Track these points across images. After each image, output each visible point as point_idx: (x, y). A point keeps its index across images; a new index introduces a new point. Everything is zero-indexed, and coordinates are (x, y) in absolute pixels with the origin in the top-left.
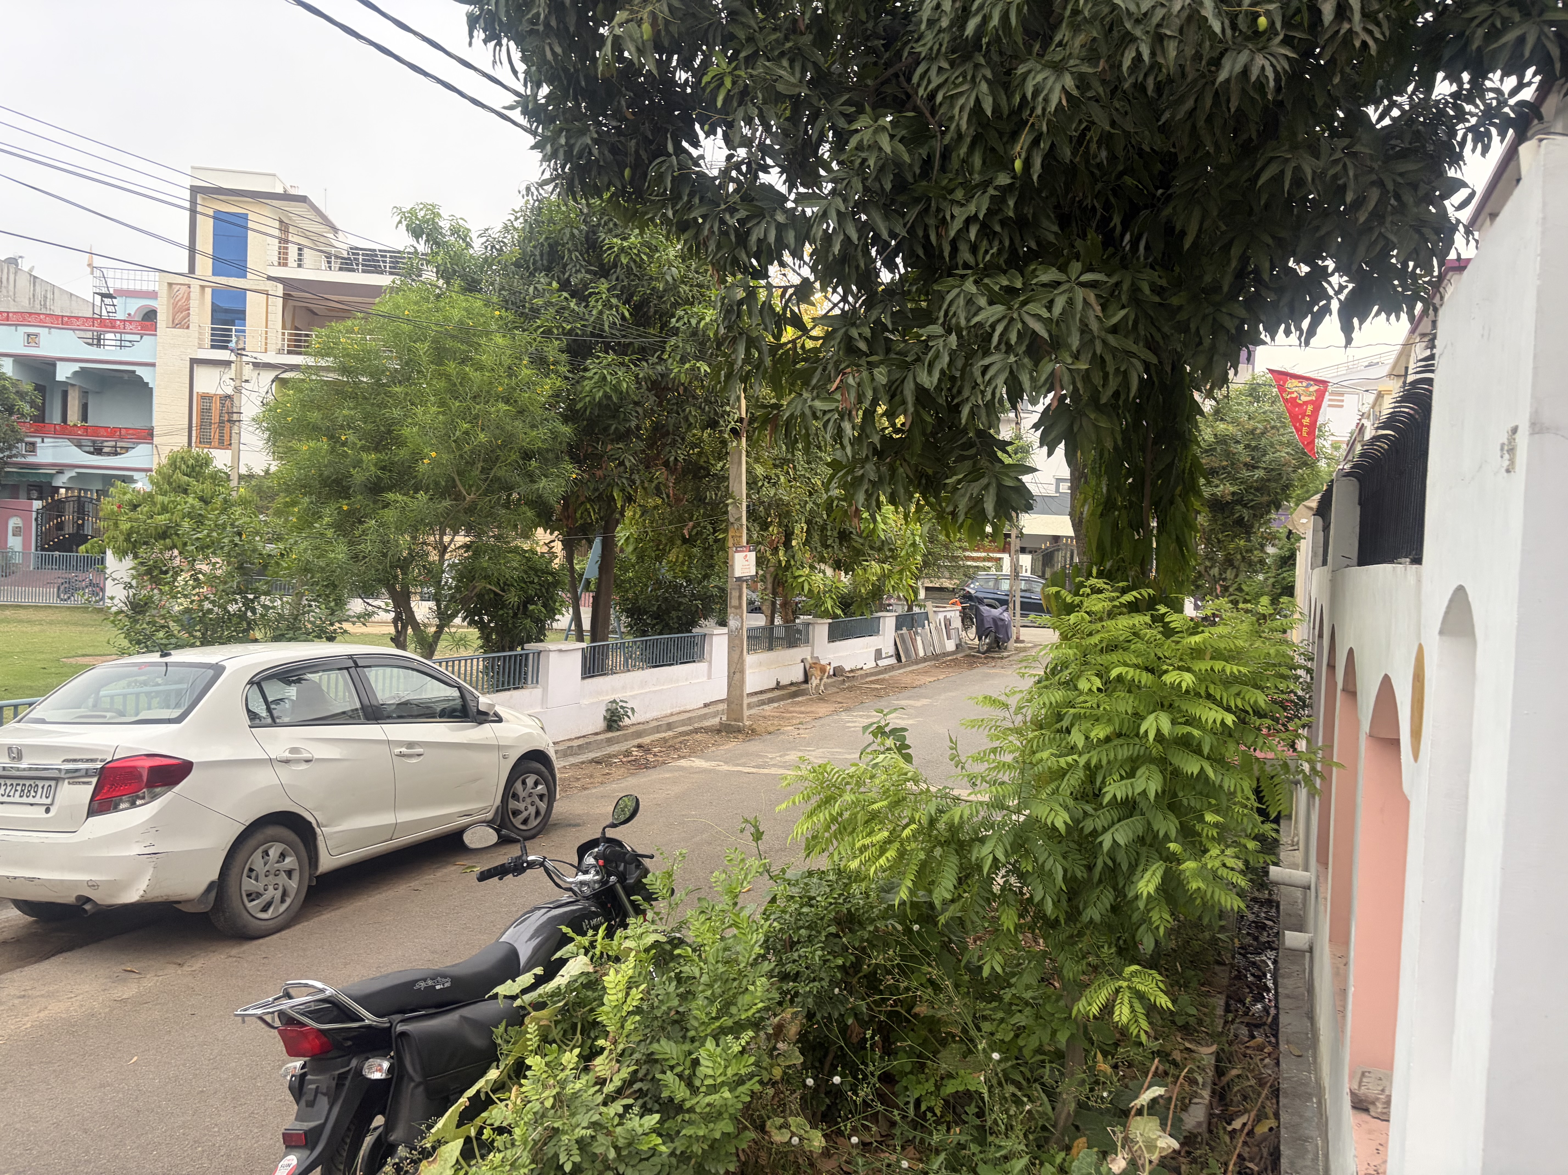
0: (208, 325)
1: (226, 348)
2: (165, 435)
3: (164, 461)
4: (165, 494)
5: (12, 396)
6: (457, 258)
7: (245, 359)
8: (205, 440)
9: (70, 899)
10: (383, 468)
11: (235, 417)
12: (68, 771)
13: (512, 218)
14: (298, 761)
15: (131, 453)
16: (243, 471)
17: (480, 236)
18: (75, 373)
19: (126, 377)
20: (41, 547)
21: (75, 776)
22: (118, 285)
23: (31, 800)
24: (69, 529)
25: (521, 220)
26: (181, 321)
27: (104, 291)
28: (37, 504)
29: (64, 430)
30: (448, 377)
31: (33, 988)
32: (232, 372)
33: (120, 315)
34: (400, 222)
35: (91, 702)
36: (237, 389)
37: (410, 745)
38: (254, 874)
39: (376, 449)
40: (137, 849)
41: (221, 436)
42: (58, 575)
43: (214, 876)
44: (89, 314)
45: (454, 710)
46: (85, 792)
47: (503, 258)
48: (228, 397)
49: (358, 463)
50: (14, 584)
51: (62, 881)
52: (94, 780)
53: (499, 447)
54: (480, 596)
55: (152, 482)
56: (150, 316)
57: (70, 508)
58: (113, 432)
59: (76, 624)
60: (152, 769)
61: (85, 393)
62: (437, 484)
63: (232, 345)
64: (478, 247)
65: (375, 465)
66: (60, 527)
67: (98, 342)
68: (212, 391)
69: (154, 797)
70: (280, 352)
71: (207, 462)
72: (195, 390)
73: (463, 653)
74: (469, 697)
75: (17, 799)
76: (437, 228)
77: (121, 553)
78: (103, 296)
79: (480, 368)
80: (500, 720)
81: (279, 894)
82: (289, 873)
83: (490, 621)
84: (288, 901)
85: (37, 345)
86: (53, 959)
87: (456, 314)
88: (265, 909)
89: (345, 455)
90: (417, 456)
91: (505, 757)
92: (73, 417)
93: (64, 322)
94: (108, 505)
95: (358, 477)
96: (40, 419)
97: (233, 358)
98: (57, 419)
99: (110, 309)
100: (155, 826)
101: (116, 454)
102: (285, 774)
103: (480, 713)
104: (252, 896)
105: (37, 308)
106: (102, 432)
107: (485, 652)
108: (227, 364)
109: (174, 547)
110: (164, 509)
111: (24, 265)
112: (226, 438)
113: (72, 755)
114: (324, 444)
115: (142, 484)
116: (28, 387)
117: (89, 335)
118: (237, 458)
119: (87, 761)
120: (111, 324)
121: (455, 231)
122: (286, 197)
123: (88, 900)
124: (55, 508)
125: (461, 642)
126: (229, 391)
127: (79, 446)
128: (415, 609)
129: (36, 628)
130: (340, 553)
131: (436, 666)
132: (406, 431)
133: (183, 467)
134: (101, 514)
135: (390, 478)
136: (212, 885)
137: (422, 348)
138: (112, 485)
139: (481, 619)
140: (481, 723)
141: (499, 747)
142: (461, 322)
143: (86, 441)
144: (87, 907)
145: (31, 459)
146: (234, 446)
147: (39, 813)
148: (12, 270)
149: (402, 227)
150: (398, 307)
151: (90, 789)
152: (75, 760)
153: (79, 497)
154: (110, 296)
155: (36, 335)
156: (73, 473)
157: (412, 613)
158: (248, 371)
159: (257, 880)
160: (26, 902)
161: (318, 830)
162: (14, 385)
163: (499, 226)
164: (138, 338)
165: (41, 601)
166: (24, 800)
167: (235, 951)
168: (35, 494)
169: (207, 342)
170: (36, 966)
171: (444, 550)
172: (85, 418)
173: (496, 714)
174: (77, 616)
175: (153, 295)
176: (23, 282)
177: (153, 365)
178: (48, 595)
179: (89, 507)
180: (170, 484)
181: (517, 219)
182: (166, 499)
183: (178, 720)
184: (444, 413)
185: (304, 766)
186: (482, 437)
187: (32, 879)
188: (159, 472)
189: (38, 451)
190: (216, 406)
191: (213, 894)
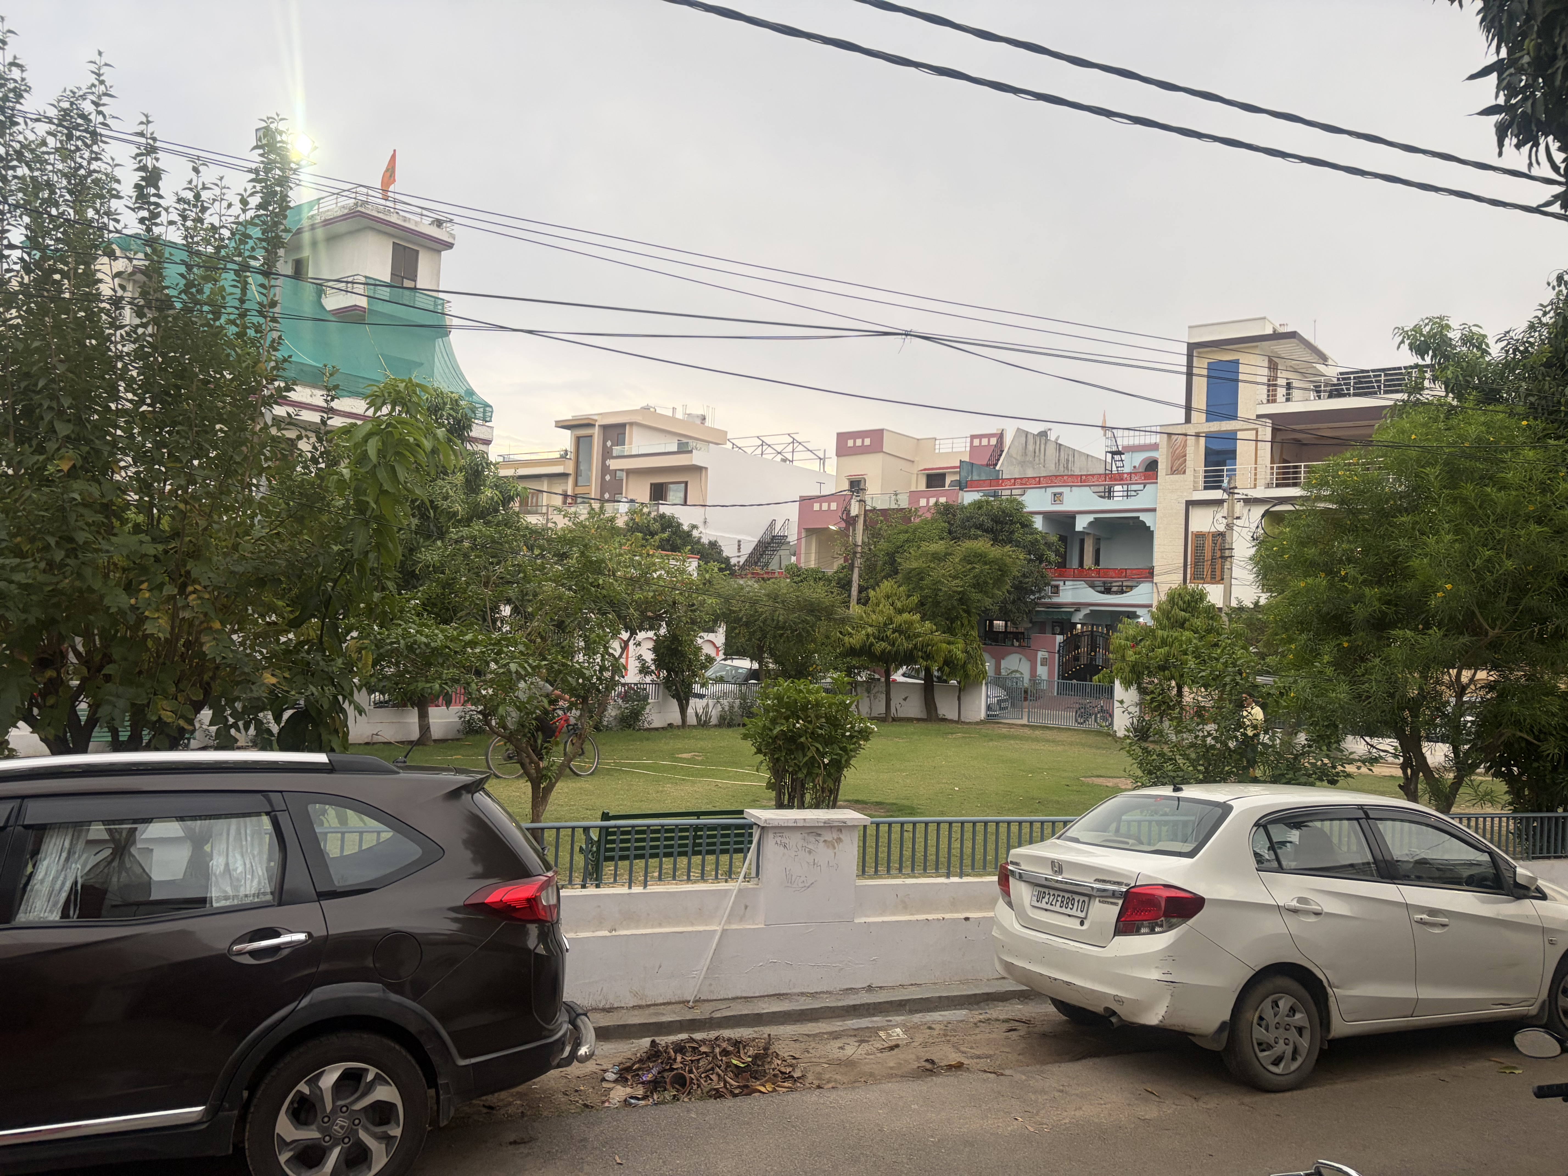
0: (1201, 469)
1: (1219, 487)
2: (1166, 573)
3: (1163, 598)
4: (1163, 628)
5: (1042, 547)
6: (1470, 368)
7: (1236, 496)
8: (1198, 576)
9: (1100, 1009)
10: (1388, 603)
11: (1227, 553)
12: (1099, 890)
13: (1540, 313)
14: (1307, 912)
15: (1135, 591)
16: (1234, 604)
17: (1500, 340)
18: (1091, 523)
19: (1131, 522)
20: (1062, 676)
21: (1106, 896)
22: (1126, 443)
23: (1068, 911)
24: (1084, 660)
25: (1552, 314)
26: (1178, 468)
27: (1114, 449)
28: (1059, 638)
29: (1081, 574)
30: (1464, 501)
31: (1069, 1086)
32: (1224, 510)
33: (1127, 469)
34: (1402, 342)
35: (1113, 826)
36: (1230, 527)
37: (1433, 912)
38: (1264, 1023)
39: (1379, 583)
40: (1155, 975)
41: (1213, 571)
42: (1075, 700)
43: (1227, 1017)
44: (1102, 471)
45: (1485, 879)
46: (1111, 912)
47: (1531, 361)
48: (1222, 535)
49: (1359, 599)
50: (1041, 707)
51: (1093, 991)
52: (1120, 902)
53: (1530, 573)
54: (1508, 745)
55: (1153, 617)
56: (1152, 466)
57: (1085, 641)
58: (1121, 572)
59: (1090, 746)
60: (1169, 899)
61: (1098, 540)
62: (1452, 618)
63: (1225, 484)
64: (1496, 351)
65: (1379, 599)
66: (1076, 658)
67: (1109, 494)
68: (1205, 529)
69: (1171, 927)
70: (1269, 486)
71: (1202, 596)
72: (1191, 529)
73: (1489, 810)
74: (1503, 866)
75: (1057, 908)
76: (1448, 342)
77: (1127, 684)
78: (1113, 453)
79: (1504, 487)
80: (1544, 897)
81: (1289, 1050)
82: (1300, 1030)
83: (1521, 774)
84: (1300, 1060)
85: (1061, 502)
86: (1084, 1061)
87: (1473, 431)
88: (1277, 1062)
89: (1347, 591)
90: (1427, 590)
91: (1551, 942)
92: (1088, 561)
93: (1082, 480)
94: (1117, 639)
95: (1360, 612)
96: (1062, 565)
97: (1226, 496)
98: (1075, 564)
99: (1119, 464)
100: (1170, 955)
101: (1122, 592)
102: (1293, 924)
103: (1517, 885)
104: (1264, 1046)
105: (1062, 471)
106: (1111, 573)
107: (1515, 811)
108: (1219, 503)
109: (1172, 677)
110: (1164, 643)
111: (1052, 436)
112: (1218, 573)
113: (1103, 875)
114: (1322, 580)
115: (1145, 619)
116: (1053, 538)
117: (1101, 489)
118: (1228, 594)
119: (1115, 883)
120: (1119, 478)
121: (1467, 340)
122: (1276, 336)
123: (1114, 1013)
124: (1072, 643)
125: (1487, 797)
126: (1222, 528)
127: (1093, 586)
128: (1428, 755)
129: (1060, 748)
130: (1342, 693)
131: (1456, 822)
132: (1415, 563)
133: (1181, 603)
134: (1111, 648)
135: (1396, 612)
136: (1223, 1025)
137: (1433, 472)
138: (1120, 621)
139: (1510, 771)
140: (1519, 898)
141: (1544, 930)
142: (1479, 439)
143: (1098, 581)
144: (1114, 1020)
145: (1056, 600)
146: (1226, 580)
147: (1074, 924)
148: (1043, 441)
149: (1405, 347)
150: (1403, 432)
151: (1116, 910)
152: (1104, 881)
153: (1092, 631)
154: (1119, 453)
155: (1061, 494)
156: (1087, 611)
157: (1424, 758)
158: (1239, 507)
159: (1267, 1030)
160: (1062, 1002)
161: (1329, 990)
162: (1044, 537)
163: (1524, 325)
164: (1141, 487)
165: (1063, 724)
166: (1063, 910)
167: (1248, 1099)
168: (1058, 630)
169: (1201, 484)
170: (1071, 1065)
171: (1462, 690)
172: (1097, 562)
173: (1538, 890)
174: (1092, 739)
175: (1155, 447)
176: (1051, 450)
177: (1154, 510)
178: (1068, 719)
179: (1100, 641)
180: (1168, 619)
181: (1545, 314)
182: (1165, 634)
183: (1191, 854)
184: (1461, 541)
185: (1312, 919)
186: (1509, 564)
187: (1068, 983)
188: (1159, 608)
189: (1061, 593)
190: (1209, 544)
191: (1225, 1034)
